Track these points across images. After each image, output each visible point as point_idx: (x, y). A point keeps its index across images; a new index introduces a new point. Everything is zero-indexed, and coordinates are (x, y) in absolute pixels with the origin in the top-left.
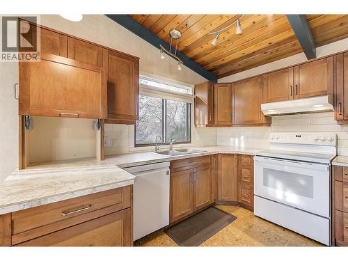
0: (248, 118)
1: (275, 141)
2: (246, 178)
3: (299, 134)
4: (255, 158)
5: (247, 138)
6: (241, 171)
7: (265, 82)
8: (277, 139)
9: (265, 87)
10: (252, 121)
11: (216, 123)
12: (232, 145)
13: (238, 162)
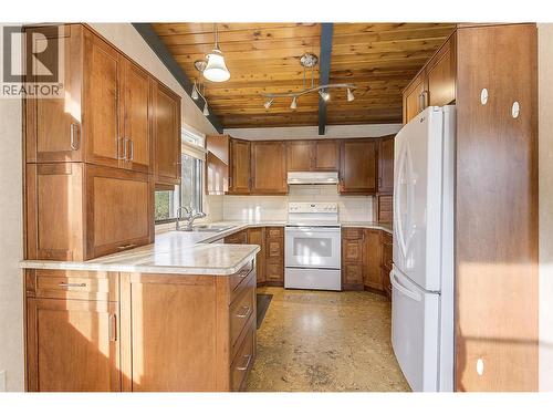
1: (293, 211)
2: (275, 252)
3: (313, 204)
4: (286, 229)
5: (264, 209)
6: (269, 246)
8: (296, 209)
12: (245, 218)
13: (266, 235)
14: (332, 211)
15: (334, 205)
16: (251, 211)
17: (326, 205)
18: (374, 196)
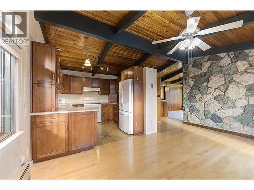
17: (95, 97)
18: (108, 95)
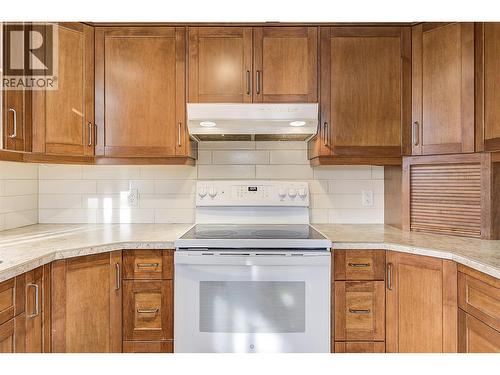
0: (146, 140)
1: (207, 201)
2: (148, 320)
3: (253, 184)
4: (179, 257)
5: (136, 197)
6: (132, 302)
7: (192, 47)
8: (213, 196)
9: (192, 60)
10: (154, 149)
11: (38, 148)
12: (92, 219)
13: (123, 274)
14: (298, 202)
15: (301, 187)
16: (108, 202)
17: (282, 187)
18: (388, 166)
